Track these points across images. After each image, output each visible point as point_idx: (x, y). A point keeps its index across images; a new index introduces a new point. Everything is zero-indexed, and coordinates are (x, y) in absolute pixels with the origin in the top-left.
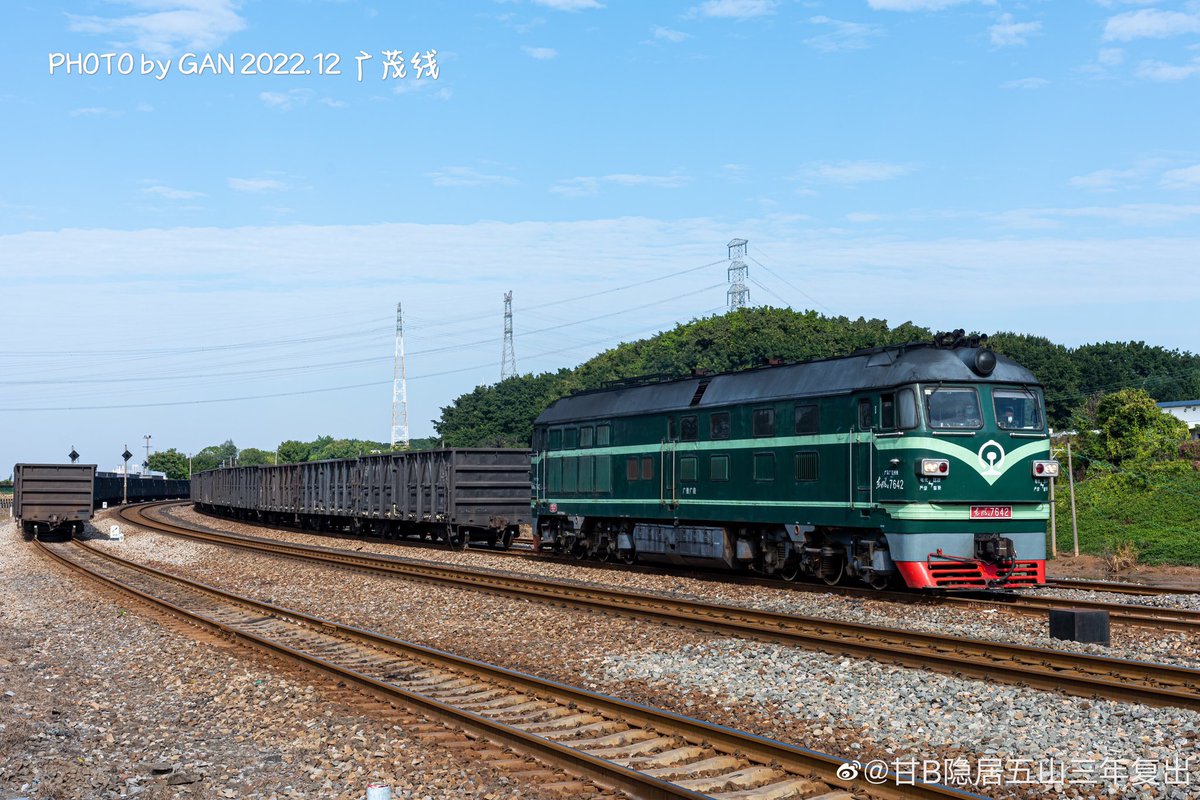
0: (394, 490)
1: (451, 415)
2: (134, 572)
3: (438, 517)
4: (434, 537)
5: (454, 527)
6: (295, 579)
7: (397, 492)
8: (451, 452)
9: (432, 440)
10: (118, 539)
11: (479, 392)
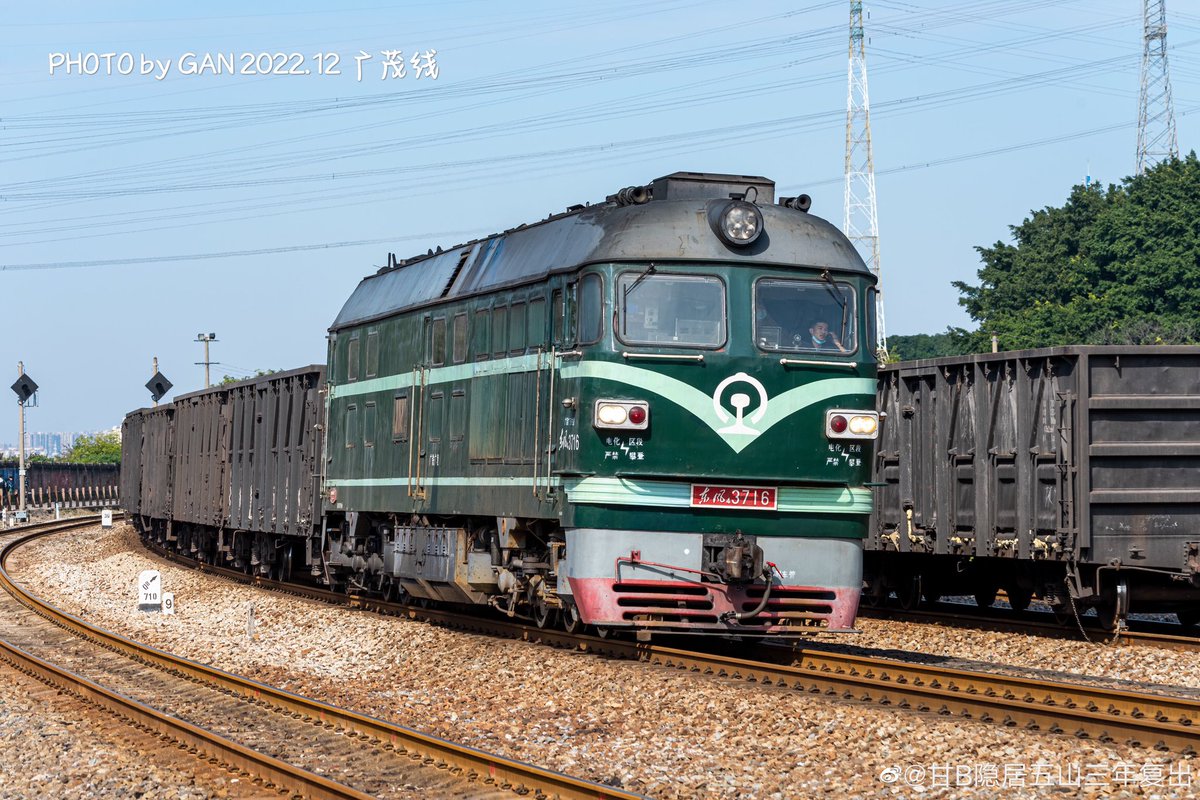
0: (906, 471)
1: (1007, 267)
2: (221, 696)
3: (1038, 543)
4: (1020, 599)
5: (1087, 573)
6: (669, 719)
7: (917, 474)
8: (1075, 358)
9: (957, 338)
10: (158, 607)
11: (1084, 202)
